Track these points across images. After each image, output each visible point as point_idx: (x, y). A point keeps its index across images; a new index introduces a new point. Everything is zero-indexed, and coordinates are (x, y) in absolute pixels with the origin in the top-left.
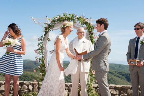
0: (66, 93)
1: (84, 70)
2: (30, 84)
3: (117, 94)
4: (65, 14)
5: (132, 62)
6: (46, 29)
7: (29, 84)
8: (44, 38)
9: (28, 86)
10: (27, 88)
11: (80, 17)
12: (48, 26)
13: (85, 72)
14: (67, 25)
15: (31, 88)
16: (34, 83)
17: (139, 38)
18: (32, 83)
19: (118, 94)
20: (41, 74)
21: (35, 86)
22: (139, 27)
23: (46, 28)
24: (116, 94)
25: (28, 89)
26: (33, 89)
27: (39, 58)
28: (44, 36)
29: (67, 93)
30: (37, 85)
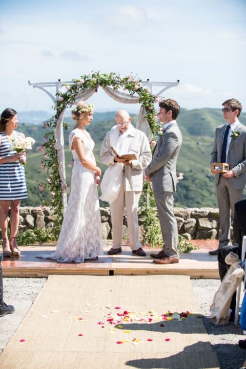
0: (105, 229)
1: (131, 187)
2: (29, 211)
3: (213, 228)
4: (96, 74)
5: (217, 168)
6: (59, 105)
7: (26, 212)
8: (55, 123)
9: (24, 216)
10: (22, 221)
11: (127, 79)
12: (62, 99)
13: (134, 190)
14: (84, 110)
15: (30, 219)
16: (35, 210)
17: (229, 127)
18: (32, 211)
19: (216, 228)
20: (54, 194)
21: (38, 216)
22: (229, 108)
23: (59, 103)
24: (211, 228)
25: (25, 223)
26: (35, 222)
27: (48, 162)
28: (56, 118)
29: (108, 229)
30: (43, 213)
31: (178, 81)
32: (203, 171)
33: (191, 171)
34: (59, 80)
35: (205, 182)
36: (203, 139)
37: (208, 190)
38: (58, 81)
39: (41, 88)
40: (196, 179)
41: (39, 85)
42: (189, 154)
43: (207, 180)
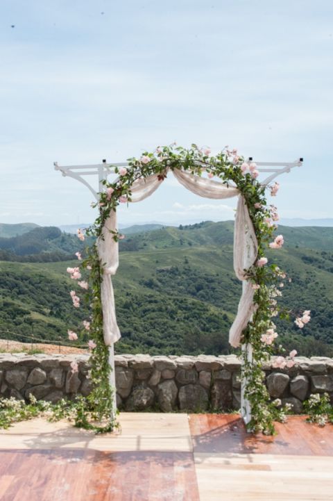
0: (170, 391)
2: (56, 364)
7: (52, 365)
12: (110, 190)
15: (58, 376)
16: (66, 362)
18: (61, 363)
21: (70, 371)
25: (51, 380)
26: (65, 379)
29: (174, 391)
31: (301, 160)
32: (228, 275)
33: (218, 275)
34: (104, 161)
35: (230, 284)
36: (227, 247)
37: (232, 291)
38: (102, 162)
39: (77, 176)
40: (222, 281)
41: (74, 171)
42: (215, 260)
43: (232, 282)
